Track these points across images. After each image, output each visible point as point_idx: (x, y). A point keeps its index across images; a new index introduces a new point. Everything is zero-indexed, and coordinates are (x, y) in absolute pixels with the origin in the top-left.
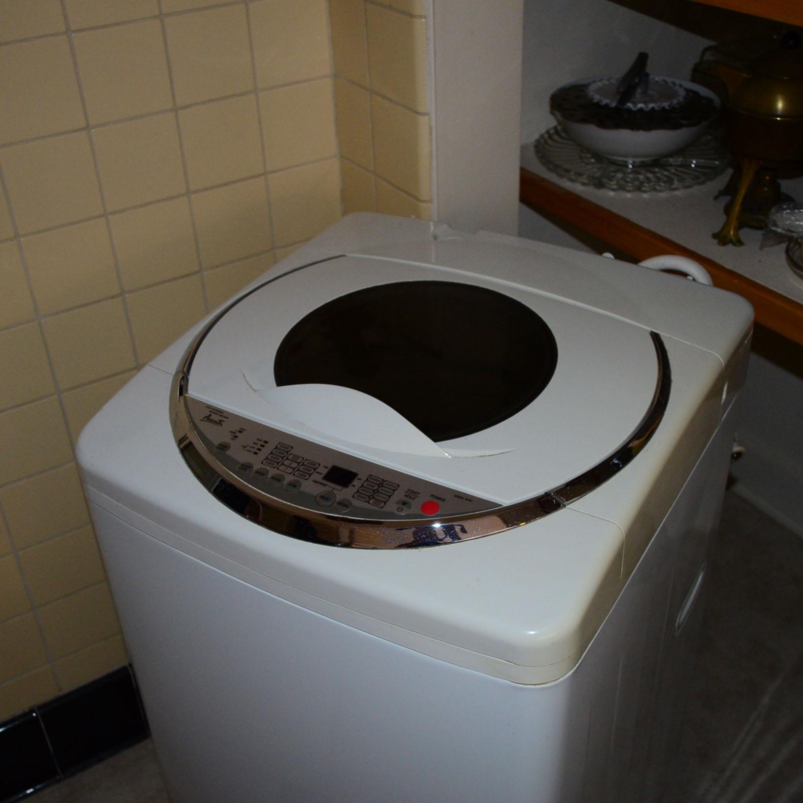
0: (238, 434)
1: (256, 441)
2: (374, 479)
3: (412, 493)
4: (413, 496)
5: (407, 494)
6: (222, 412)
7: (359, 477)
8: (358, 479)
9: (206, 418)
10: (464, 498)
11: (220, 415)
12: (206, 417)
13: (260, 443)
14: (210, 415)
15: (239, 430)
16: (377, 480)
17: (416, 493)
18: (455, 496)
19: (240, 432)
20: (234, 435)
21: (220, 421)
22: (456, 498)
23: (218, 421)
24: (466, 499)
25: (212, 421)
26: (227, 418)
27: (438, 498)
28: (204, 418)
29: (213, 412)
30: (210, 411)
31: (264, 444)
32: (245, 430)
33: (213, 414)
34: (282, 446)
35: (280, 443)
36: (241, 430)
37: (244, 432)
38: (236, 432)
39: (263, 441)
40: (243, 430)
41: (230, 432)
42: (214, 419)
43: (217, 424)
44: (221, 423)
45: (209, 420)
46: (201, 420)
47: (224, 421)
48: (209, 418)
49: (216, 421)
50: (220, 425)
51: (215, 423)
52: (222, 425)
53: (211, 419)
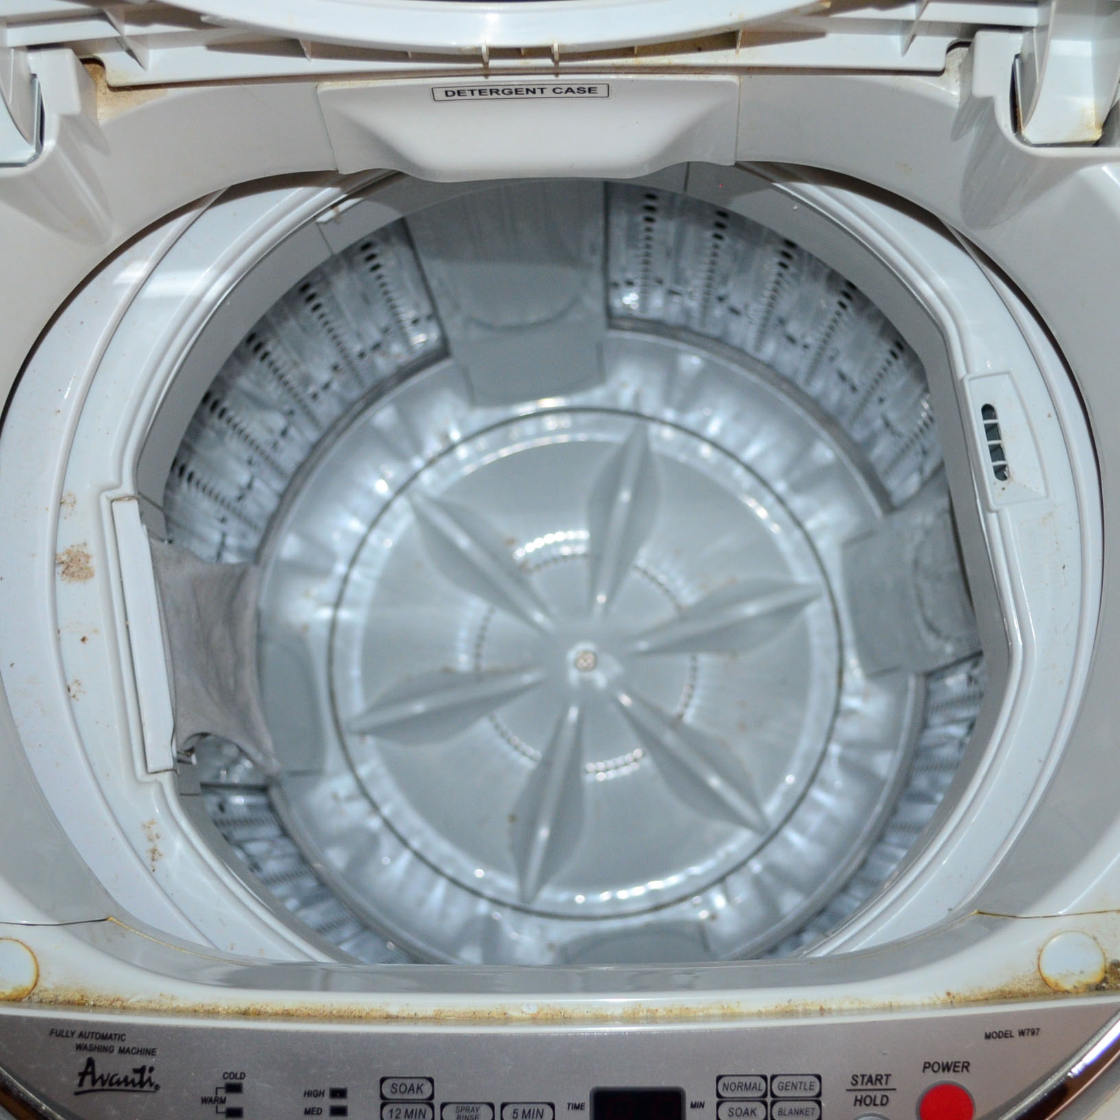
0: (233, 1101)
1: (312, 1103)
2: (739, 1086)
3: (870, 1086)
4: (879, 1095)
5: (859, 1095)
6: (121, 1037)
7: (690, 1098)
8: (693, 1106)
9: (88, 1079)
10: (1016, 1034)
11: (122, 1051)
12: (83, 1075)
13: (326, 1102)
14: (90, 1062)
15: (222, 1084)
16: (747, 1087)
17: (879, 1079)
18: (988, 1037)
19: (235, 1088)
20: (222, 1108)
21: (141, 1071)
22: (992, 1041)
23: (131, 1076)
24: (1022, 1033)
25: (110, 1083)
26: (151, 1052)
27: (946, 1067)
28: (81, 1084)
29: (93, 1049)
30: (79, 1047)
31: (339, 1102)
32: (243, 1076)
33: (96, 1056)
34: (398, 1088)
35: (383, 1080)
36: (228, 1081)
37: (246, 1084)
38: (222, 1094)
39: (327, 1093)
40: (235, 1076)
41: (204, 1100)
42: (116, 1075)
43: (138, 1088)
44: (149, 1079)
45: (103, 1084)
46: (77, 1094)
47: (151, 1070)
48: (97, 1075)
49: (126, 1078)
50: (152, 1089)
51: (130, 1087)
52: (157, 1087)
53: (105, 1078)
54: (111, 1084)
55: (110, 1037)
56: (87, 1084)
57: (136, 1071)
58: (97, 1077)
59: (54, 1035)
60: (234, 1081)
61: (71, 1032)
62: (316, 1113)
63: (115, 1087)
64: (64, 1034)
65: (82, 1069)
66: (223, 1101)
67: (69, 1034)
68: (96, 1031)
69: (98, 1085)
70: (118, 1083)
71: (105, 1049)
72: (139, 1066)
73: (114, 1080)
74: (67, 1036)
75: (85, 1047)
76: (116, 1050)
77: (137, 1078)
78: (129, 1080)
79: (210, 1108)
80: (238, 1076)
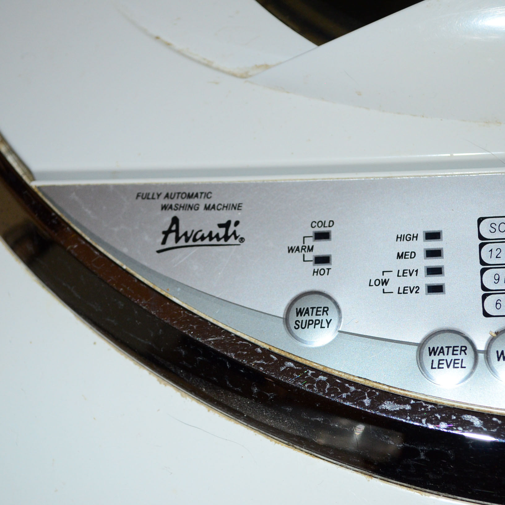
0: (321, 248)
1: (404, 247)
6: (207, 195)
9: (172, 236)
11: (207, 208)
12: (166, 233)
13: (420, 246)
14: (175, 221)
15: (310, 232)
19: (323, 236)
20: (310, 256)
21: (227, 225)
23: (216, 230)
26: (237, 207)
28: (164, 242)
29: (178, 207)
30: (164, 207)
31: (433, 245)
32: (331, 224)
33: (180, 214)
34: (497, 228)
35: (480, 220)
36: (317, 229)
37: (333, 231)
38: (310, 242)
39: (421, 237)
40: (323, 224)
41: (291, 250)
42: (201, 231)
43: (222, 242)
44: (234, 233)
45: (187, 240)
46: (159, 252)
47: (237, 223)
48: (181, 233)
49: (211, 233)
50: (237, 242)
51: (215, 241)
52: (242, 240)
53: (189, 235)
54: (195, 240)
55: (197, 196)
56: (171, 241)
57: (220, 226)
58: (180, 235)
59: (140, 198)
60: (323, 229)
61: (157, 194)
62: (409, 257)
63: (199, 242)
64: (150, 197)
65: (166, 228)
66: (311, 249)
67: (156, 196)
68: (182, 192)
69: (182, 242)
70: (203, 238)
71: (190, 207)
72: (224, 222)
73: (198, 236)
74: (153, 198)
75: (171, 207)
76: (202, 207)
77: (222, 232)
78: (214, 235)
79: (298, 255)
80: (327, 224)
